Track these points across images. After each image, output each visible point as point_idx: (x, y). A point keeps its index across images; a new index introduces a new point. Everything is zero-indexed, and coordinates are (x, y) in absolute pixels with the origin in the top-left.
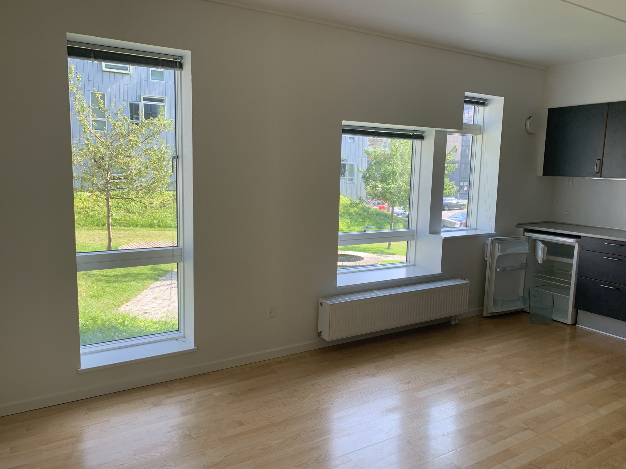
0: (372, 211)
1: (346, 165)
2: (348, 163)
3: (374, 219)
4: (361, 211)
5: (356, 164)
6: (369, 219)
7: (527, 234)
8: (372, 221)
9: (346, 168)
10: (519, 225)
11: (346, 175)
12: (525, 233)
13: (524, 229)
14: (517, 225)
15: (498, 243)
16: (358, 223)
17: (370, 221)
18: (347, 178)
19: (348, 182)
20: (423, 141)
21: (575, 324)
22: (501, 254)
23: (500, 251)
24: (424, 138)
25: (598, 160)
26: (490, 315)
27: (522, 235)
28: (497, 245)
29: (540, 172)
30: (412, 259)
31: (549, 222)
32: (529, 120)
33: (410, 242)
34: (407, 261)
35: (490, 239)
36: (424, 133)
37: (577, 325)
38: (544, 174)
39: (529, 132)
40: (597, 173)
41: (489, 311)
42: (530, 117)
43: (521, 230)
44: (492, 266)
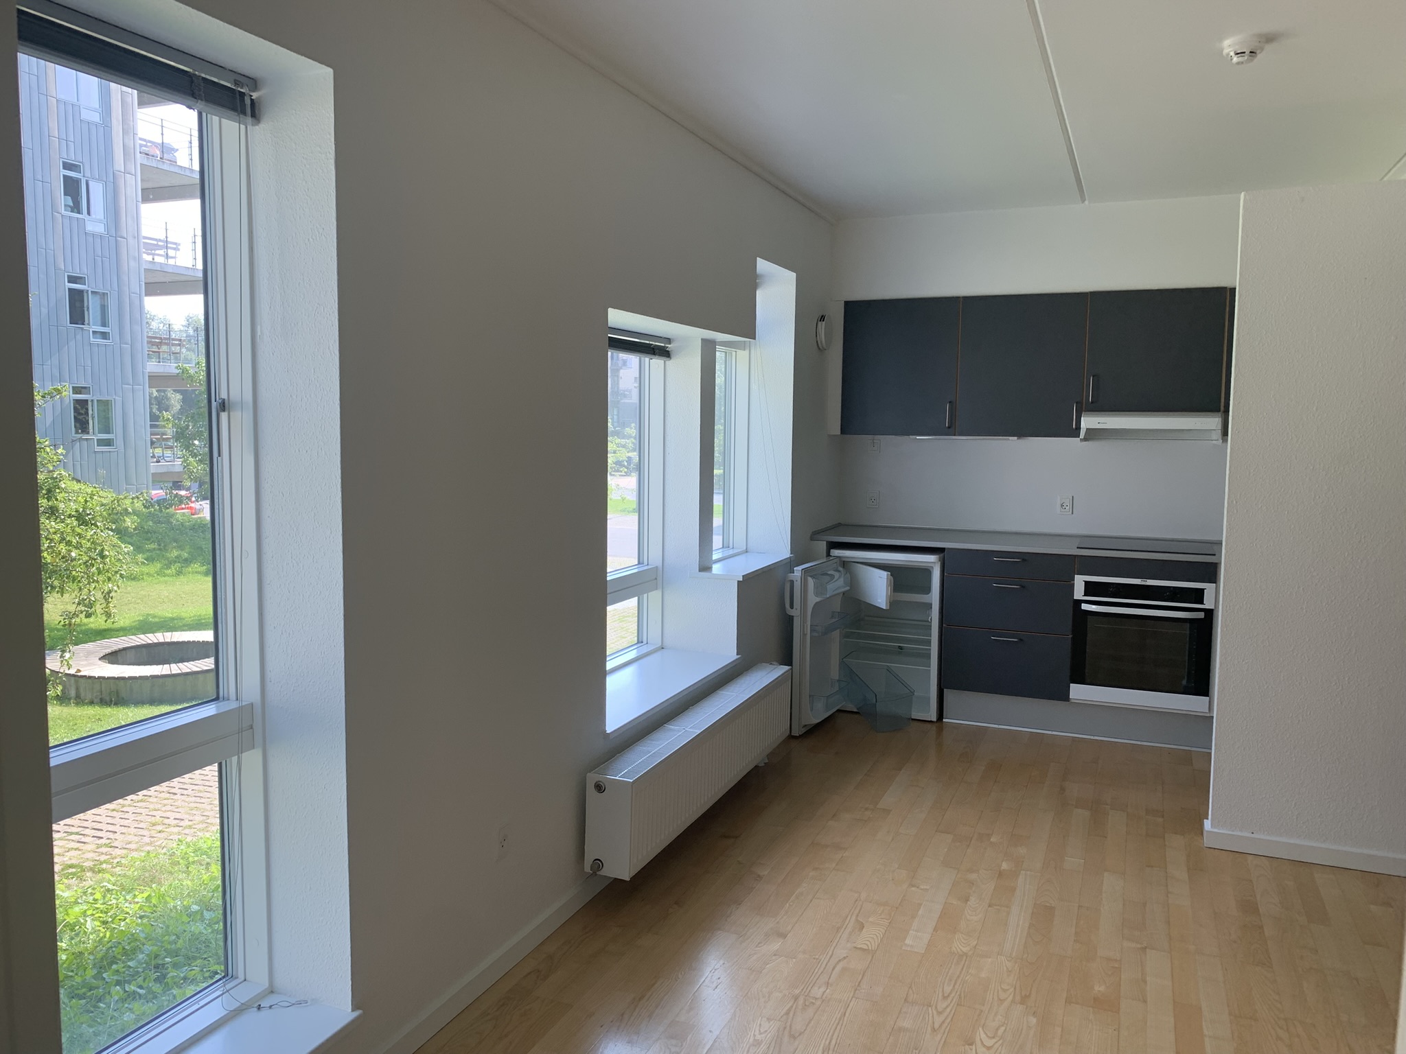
0: (179, 521)
1: (90, 403)
2: (95, 398)
3: (191, 540)
4: (151, 523)
5: (119, 399)
6: (176, 541)
7: (836, 552)
8: (188, 548)
9: (90, 412)
10: (815, 536)
11: (91, 431)
12: (832, 550)
13: (827, 542)
14: (812, 536)
15: (811, 576)
16: (148, 553)
17: (181, 548)
18: (95, 438)
19: (98, 449)
20: (667, 362)
21: (941, 715)
22: (818, 599)
23: (817, 594)
24: (672, 356)
25: (950, 402)
26: (804, 730)
27: (828, 555)
28: (811, 581)
29: (835, 426)
30: (654, 635)
31: (839, 525)
32: (824, 323)
33: (645, 595)
34: (640, 640)
35: (798, 570)
36: (670, 344)
37: (944, 720)
38: (843, 431)
39: (821, 348)
40: (949, 427)
41: (804, 723)
42: (822, 316)
43: (822, 546)
44: (804, 626)
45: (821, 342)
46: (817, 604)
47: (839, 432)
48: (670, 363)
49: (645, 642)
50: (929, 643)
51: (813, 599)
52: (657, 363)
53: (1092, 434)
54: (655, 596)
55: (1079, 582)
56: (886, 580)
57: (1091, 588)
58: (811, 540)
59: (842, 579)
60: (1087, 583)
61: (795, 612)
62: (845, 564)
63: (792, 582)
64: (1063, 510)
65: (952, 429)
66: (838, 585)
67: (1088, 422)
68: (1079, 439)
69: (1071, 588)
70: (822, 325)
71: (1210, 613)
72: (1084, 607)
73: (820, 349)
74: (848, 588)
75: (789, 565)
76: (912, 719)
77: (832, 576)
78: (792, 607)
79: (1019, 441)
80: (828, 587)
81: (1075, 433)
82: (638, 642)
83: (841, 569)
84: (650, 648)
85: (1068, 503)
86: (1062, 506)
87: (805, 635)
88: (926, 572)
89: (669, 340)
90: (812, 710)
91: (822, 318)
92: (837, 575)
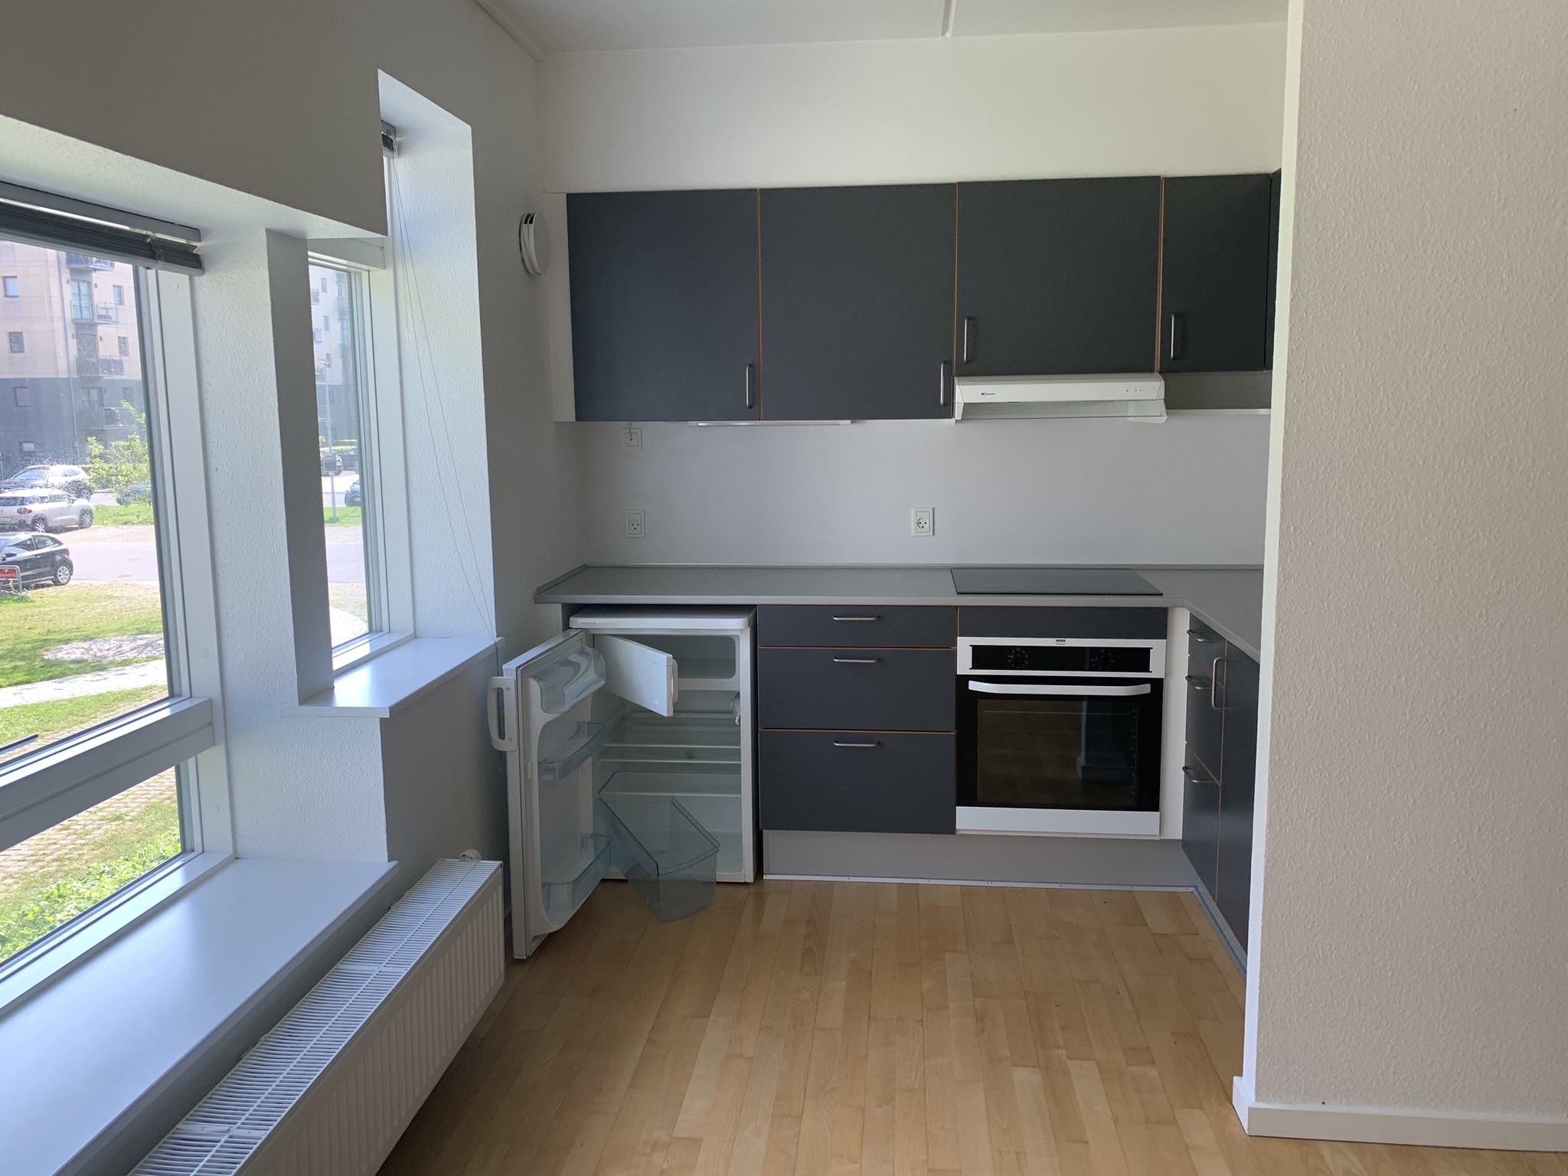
7: (579, 622)
10: (542, 594)
12: (572, 619)
13: (563, 604)
14: (535, 597)
15: (534, 677)
20: (198, 280)
21: (759, 871)
22: (549, 717)
23: (547, 707)
24: (205, 264)
25: (750, 366)
26: (534, 946)
27: (566, 626)
28: (535, 687)
29: (566, 409)
30: (216, 831)
31: (585, 567)
32: (532, 226)
33: (191, 761)
34: (188, 846)
35: (511, 667)
36: (199, 240)
37: (765, 877)
38: (580, 416)
39: (531, 271)
40: (750, 407)
41: (533, 933)
42: (529, 215)
43: (556, 611)
44: (526, 766)
45: (530, 260)
46: (547, 727)
47: (571, 416)
48: (203, 281)
49: (198, 848)
50: (737, 754)
51: (540, 718)
52: (172, 280)
53: (973, 410)
54: (212, 758)
55: (964, 647)
56: (665, 668)
57: (981, 657)
58: (536, 602)
59: (592, 670)
60: (976, 649)
61: (508, 745)
62: (595, 640)
63: (500, 693)
64: (923, 530)
65: (753, 411)
66: (586, 681)
67: (966, 392)
68: (952, 421)
69: (953, 656)
70: (529, 230)
71: (1158, 685)
72: (973, 686)
73: (531, 274)
74: (603, 683)
75: (495, 658)
76: (717, 883)
77: (576, 666)
78: (502, 735)
79: (854, 425)
80: (567, 691)
81: (947, 411)
82: (184, 851)
83: (590, 650)
84: (211, 862)
85: (927, 519)
86: (919, 523)
87: (528, 782)
88: (728, 643)
89: (196, 233)
90: (547, 909)
91: (529, 219)
92: (583, 662)
